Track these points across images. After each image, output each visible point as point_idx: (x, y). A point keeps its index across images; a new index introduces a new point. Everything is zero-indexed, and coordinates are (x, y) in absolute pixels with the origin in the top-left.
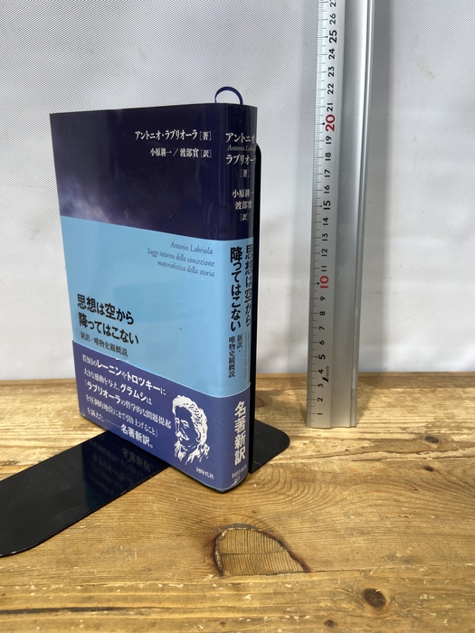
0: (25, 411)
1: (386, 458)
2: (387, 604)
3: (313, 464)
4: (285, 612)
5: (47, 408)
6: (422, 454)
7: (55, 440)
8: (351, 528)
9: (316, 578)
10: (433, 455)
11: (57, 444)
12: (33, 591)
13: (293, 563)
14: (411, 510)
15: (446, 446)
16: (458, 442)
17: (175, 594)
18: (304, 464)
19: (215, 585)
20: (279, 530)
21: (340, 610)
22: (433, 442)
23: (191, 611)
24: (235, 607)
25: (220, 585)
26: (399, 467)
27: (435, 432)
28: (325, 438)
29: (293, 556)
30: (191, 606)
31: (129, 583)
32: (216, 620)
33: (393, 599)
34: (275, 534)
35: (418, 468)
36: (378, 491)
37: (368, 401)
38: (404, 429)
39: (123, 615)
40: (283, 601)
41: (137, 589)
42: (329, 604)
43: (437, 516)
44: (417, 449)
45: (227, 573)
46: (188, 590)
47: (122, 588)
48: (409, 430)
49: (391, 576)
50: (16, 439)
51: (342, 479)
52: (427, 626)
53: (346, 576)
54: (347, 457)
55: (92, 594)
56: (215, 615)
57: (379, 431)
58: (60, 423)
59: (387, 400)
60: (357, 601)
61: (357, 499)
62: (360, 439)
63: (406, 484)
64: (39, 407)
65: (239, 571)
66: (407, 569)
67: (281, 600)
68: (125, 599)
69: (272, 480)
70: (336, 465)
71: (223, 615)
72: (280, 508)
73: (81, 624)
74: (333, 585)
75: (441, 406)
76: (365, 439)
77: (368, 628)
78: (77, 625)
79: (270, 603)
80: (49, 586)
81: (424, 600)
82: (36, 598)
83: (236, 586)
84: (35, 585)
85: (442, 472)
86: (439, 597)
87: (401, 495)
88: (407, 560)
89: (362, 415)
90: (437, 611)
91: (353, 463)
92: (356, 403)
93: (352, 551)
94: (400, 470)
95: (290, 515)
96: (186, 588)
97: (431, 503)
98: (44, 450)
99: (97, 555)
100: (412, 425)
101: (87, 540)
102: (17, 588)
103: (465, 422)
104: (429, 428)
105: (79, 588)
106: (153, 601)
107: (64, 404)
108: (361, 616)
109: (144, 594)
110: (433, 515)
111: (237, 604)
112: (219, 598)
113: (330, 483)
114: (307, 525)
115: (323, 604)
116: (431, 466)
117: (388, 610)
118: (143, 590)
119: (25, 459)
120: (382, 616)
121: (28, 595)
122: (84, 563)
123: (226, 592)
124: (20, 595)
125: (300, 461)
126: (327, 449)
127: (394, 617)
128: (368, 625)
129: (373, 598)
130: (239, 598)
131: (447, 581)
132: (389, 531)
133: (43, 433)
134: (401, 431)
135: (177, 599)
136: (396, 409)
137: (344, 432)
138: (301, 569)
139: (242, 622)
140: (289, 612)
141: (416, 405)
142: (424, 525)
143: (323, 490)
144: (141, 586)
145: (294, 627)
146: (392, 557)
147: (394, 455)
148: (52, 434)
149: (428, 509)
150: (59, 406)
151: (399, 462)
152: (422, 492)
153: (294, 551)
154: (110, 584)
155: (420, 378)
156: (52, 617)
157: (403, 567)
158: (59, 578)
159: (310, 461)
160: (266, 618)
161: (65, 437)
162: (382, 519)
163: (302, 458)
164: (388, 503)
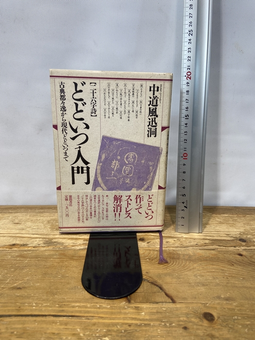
0: (32, 221)
1: (218, 249)
2: (215, 320)
3: (179, 250)
4: (162, 322)
5: (43, 219)
7: (47, 235)
8: (198, 282)
9: (178, 306)
10: (243, 248)
11: (47, 237)
12: (34, 306)
13: (167, 298)
14: (230, 275)
15: (250, 244)
17: (106, 310)
18: (174, 250)
19: (126, 307)
20: (160, 282)
21: (191, 322)
22: (243, 242)
23: (114, 319)
24: (136, 318)
25: (129, 307)
26: (224, 253)
27: (244, 237)
28: (185, 238)
29: (167, 295)
30: (114, 317)
31: (82, 304)
32: (126, 324)
33: (219, 318)
34: (157, 284)
35: (235, 254)
36: (213, 265)
37: (209, 220)
38: (228, 235)
39: (79, 319)
40: (161, 316)
41: (86, 307)
42: (185, 319)
43: (244, 278)
44: (235, 245)
45: (132, 301)
46: (113, 309)
47: (79, 307)
48: (230, 236)
49: (218, 306)
50: (27, 234)
51: (193, 258)
52: (236, 332)
53: (195, 305)
54: (197, 248)
55: (64, 309)
56: (126, 321)
57: (214, 235)
58: (49, 227)
59: (219, 220)
60: (199, 318)
61: (201, 269)
62: (204, 239)
63: (228, 262)
64: (39, 219)
65: (138, 301)
66: (227, 303)
67: (159, 316)
68: (80, 312)
69: (157, 257)
70: (191, 251)
71: (130, 322)
72: (161, 271)
73: (58, 323)
74: (187, 310)
75: (248, 224)
76: (206, 239)
77: (205, 331)
78: (56, 323)
79: (155, 317)
80: (42, 304)
81: (235, 319)
82: (36, 309)
83: (137, 308)
84: (35, 304)
85: (247, 257)
86: (244, 318)
87: (225, 267)
88: (227, 299)
89: (205, 227)
90: (242, 325)
91: (200, 251)
92: (202, 221)
93: (198, 293)
94: (225, 255)
95: (166, 275)
96: (111, 308)
97: (241, 272)
98: (41, 239)
99: (67, 290)
100: (232, 233)
101: (62, 283)
102: (26, 304)
104: (241, 234)
105: (57, 306)
106: (94, 313)
107: (51, 218)
108: (201, 325)
109: (90, 309)
110: (241, 277)
111: (138, 317)
112: (128, 313)
113: (187, 260)
114: (175, 280)
115: (182, 319)
116: (242, 253)
117: (216, 323)
118: (90, 308)
119: (31, 243)
120: (213, 326)
121: (32, 308)
122: (60, 294)
123: (132, 311)
124: (28, 308)
125: (172, 249)
126: (186, 243)
127: (219, 327)
128: (205, 330)
129: (209, 317)
130: (139, 314)
131: (248, 310)
132: (218, 285)
133: (40, 231)
134: (226, 236)
135: (106, 313)
136: (224, 225)
137: (196, 235)
138: (171, 301)
139: (139, 325)
140: (164, 322)
141: (235, 223)
142: (237, 282)
143: (184, 263)
144: (89, 306)
145: (166, 329)
146: (219, 298)
147: (222, 247)
148: (45, 232)
149: (239, 275)
150: (49, 218)
151: (224, 251)
152: (236, 266)
153: (167, 292)
154: (73, 304)
155: (237, 210)
156: (43, 319)
157: (225, 302)
158: (47, 300)
159: (177, 249)
160: (152, 324)
161: (52, 233)
162: (214, 279)
163: (173, 247)
164: (218, 271)
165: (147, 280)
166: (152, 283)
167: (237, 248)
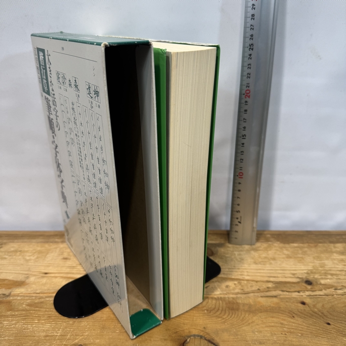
1: (280, 295)
3: (239, 298)
6: (301, 292)
8: (255, 340)
10: (307, 293)
14: (289, 330)
15: (316, 288)
16: (324, 285)
18: (233, 298)
20: (217, 339)
22: (309, 284)
26: (287, 302)
27: (311, 278)
28: (248, 280)
34: (214, 342)
35: (297, 303)
36: (273, 317)
38: (294, 274)
43: (302, 334)
44: (299, 289)
48: (296, 276)
51: (253, 308)
54: (258, 294)
57: (279, 275)
59: (287, 252)
61: (260, 322)
63: (289, 313)
69: (215, 308)
70: (251, 299)
72: (218, 326)
75: (318, 258)
76: (270, 282)
85: (310, 305)
87: (285, 320)
91: (261, 298)
94: (287, 304)
95: (224, 330)
97: (300, 326)
100: (299, 272)
103: (330, 270)
104: (308, 274)
110: (300, 333)
113: (247, 311)
114: (232, 337)
116: (305, 301)
125: (231, 296)
126: (248, 288)
132: (275, 342)
134: (291, 276)
136: (291, 260)
141: (304, 256)
142: (294, 340)
143: (243, 316)
147: (285, 293)
149: (298, 330)
151: (287, 298)
152: (297, 319)
159: (237, 296)
162: (272, 335)
163: (233, 294)
164: (277, 325)
165: (204, 337)
166: (210, 341)
167: (301, 294)
